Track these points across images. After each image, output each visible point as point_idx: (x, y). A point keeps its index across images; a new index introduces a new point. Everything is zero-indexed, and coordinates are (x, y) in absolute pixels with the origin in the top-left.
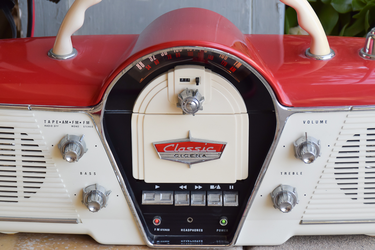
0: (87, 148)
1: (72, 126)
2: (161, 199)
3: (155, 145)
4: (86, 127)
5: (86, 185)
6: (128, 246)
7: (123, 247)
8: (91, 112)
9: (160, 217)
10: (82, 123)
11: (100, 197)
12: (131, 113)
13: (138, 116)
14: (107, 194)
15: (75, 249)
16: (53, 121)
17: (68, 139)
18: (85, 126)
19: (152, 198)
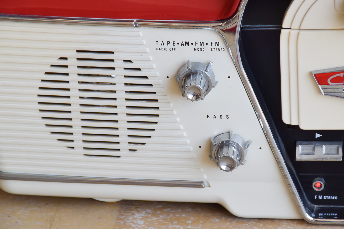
0: (216, 79)
1: (195, 49)
2: (324, 152)
3: (315, 75)
4: (215, 49)
5: (216, 133)
6: (277, 221)
7: (269, 221)
8: (222, 28)
9: (323, 179)
10: (209, 44)
11: (235, 150)
12: (279, 29)
13: (289, 33)
14: (245, 145)
15: (201, 223)
16: (168, 43)
17: (190, 67)
18: (213, 49)
19: (311, 151)
